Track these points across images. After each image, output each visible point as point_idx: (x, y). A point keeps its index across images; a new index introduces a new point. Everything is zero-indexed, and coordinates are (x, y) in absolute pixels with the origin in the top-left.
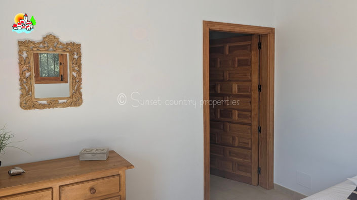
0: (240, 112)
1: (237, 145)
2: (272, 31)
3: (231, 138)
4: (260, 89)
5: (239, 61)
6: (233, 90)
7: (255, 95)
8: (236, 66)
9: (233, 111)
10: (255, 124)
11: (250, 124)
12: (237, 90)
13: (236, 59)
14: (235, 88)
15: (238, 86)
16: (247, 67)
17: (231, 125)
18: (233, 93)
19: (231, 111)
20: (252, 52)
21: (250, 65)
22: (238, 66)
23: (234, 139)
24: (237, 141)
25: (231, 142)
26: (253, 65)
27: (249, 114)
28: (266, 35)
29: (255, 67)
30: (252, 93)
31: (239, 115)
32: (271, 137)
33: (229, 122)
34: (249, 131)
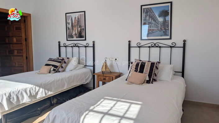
0: (18, 51)
1: (17, 66)
2: (30, 15)
3: (14, 63)
4: (26, 40)
5: (16, 27)
6: (14, 41)
7: (24, 43)
8: (15, 30)
9: (15, 51)
10: (24, 55)
11: (22, 56)
12: (15, 41)
13: (15, 27)
14: (15, 40)
15: (16, 39)
16: (19, 31)
17: (14, 57)
18: (14, 42)
19: (14, 51)
20: (22, 24)
21: (21, 30)
22: (16, 30)
23: (15, 64)
24: (17, 64)
25: (14, 65)
26: (22, 30)
27: (22, 51)
28: (27, 17)
29: (23, 30)
30: (23, 42)
31: (17, 52)
32: (32, 60)
33: (13, 56)
34: (22, 59)
